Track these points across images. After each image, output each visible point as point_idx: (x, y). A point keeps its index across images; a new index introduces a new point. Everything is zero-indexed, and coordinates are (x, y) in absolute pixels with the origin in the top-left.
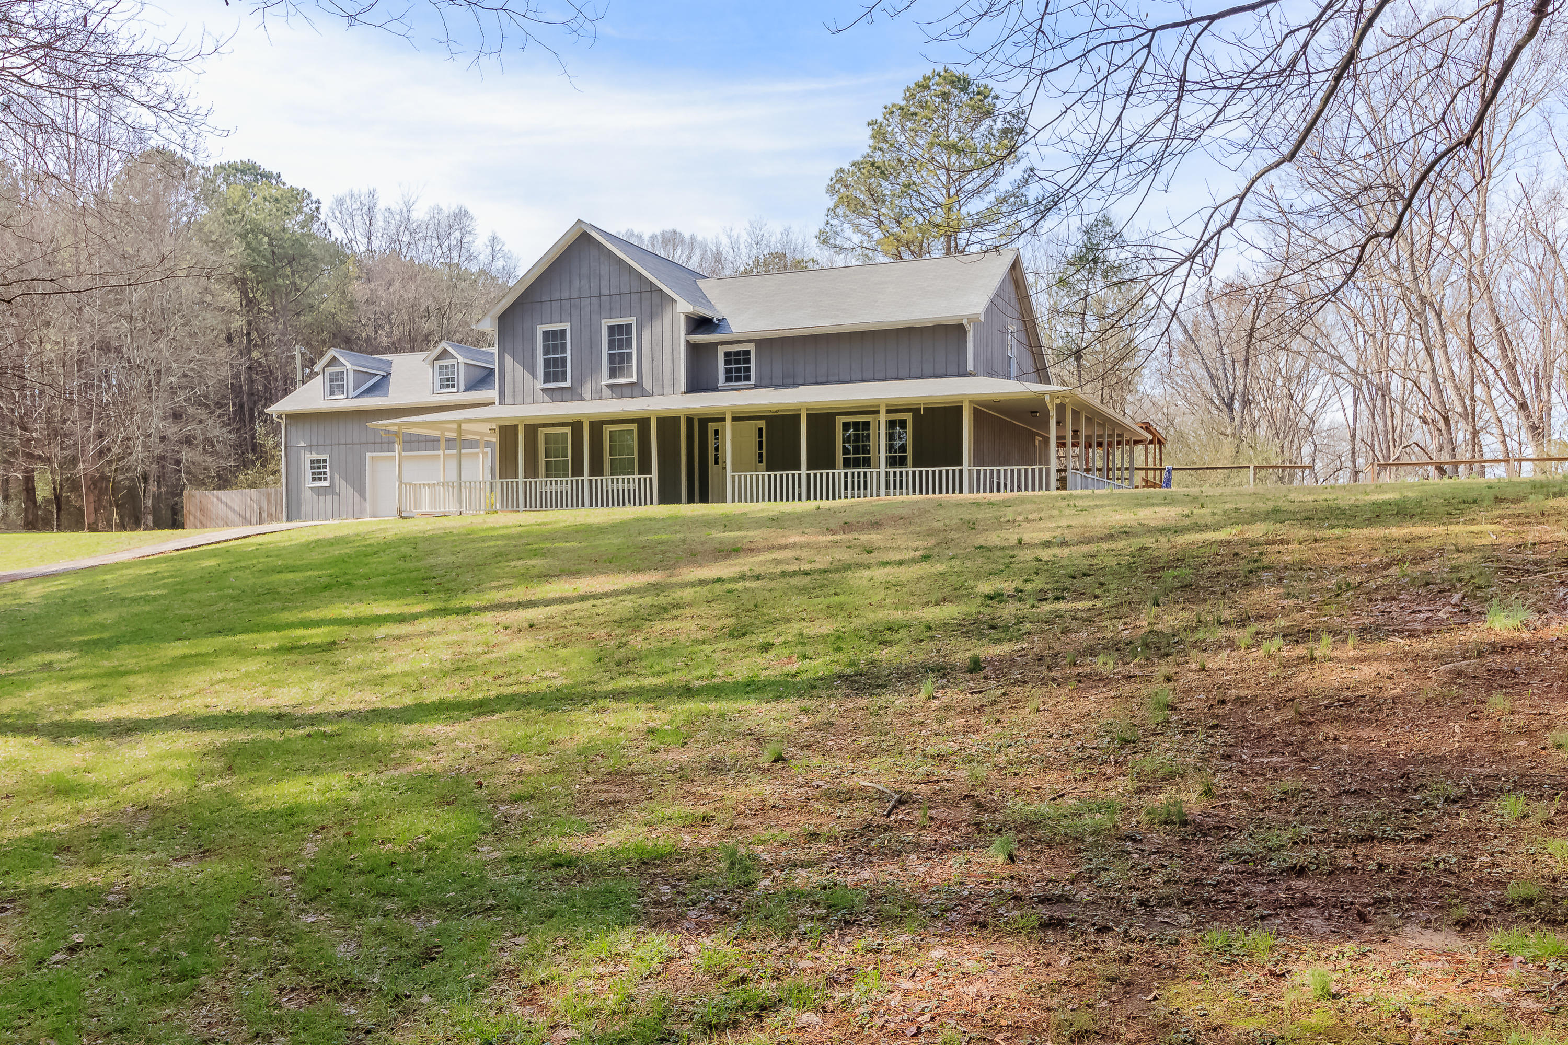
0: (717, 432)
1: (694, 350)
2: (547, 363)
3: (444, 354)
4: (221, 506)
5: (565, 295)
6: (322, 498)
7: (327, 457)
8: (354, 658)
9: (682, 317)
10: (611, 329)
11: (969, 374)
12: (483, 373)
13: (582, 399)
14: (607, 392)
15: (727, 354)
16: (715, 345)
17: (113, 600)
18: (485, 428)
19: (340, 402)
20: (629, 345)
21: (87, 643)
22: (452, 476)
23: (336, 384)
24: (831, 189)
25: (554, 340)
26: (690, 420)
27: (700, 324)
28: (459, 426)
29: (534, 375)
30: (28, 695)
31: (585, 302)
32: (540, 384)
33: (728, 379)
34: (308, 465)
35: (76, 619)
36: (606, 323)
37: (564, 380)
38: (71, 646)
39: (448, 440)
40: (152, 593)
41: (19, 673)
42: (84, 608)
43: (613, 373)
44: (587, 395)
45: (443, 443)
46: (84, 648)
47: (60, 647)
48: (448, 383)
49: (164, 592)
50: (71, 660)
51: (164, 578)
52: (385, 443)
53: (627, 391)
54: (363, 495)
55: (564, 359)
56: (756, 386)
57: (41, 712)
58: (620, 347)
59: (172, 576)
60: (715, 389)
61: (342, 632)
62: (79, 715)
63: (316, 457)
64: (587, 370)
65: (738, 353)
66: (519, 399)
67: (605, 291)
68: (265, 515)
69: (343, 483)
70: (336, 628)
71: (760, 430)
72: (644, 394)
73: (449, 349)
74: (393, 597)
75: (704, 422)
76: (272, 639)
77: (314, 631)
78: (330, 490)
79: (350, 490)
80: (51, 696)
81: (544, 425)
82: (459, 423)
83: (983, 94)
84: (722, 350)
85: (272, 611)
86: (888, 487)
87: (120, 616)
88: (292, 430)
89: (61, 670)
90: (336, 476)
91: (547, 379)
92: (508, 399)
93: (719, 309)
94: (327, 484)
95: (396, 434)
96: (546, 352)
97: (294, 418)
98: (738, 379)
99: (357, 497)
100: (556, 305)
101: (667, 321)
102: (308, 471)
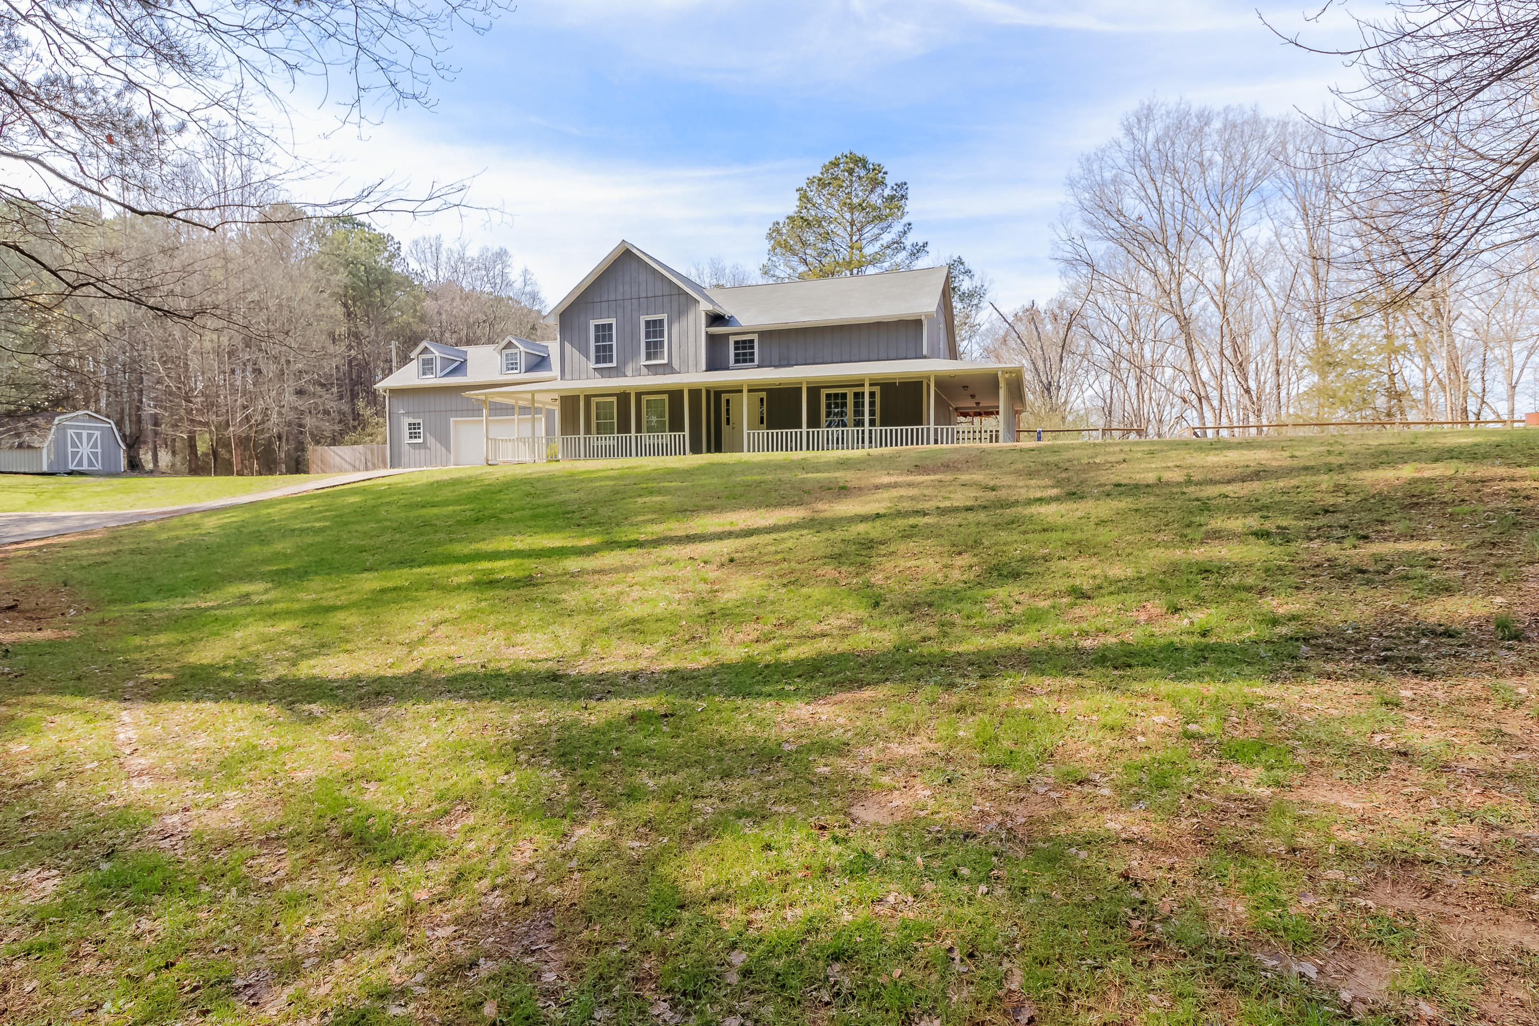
0: (728, 401)
1: (712, 340)
2: (598, 348)
3: (509, 345)
4: (337, 458)
5: (612, 297)
6: (417, 451)
7: (420, 421)
8: (572, 598)
9: (703, 314)
10: (648, 323)
11: (925, 357)
12: (536, 360)
13: (626, 376)
14: (644, 370)
15: (736, 343)
16: (726, 336)
17: (286, 532)
18: (547, 398)
19: (431, 380)
20: (662, 336)
21: (276, 573)
22: (527, 433)
23: (427, 366)
24: (770, 236)
25: (603, 331)
26: (708, 392)
27: (716, 319)
28: (533, 396)
29: (588, 358)
30: (238, 635)
31: (627, 303)
32: (592, 365)
33: (737, 361)
34: (407, 427)
35: (257, 548)
36: (643, 319)
37: (611, 361)
38: (263, 577)
39: (520, 408)
40: (317, 525)
41: (219, 607)
42: (261, 538)
43: (649, 357)
44: (629, 373)
45: (517, 410)
46: (276, 578)
47: (251, 578)
48: (512, 366)
49: (328, 524)
50: (266, 591)
51: (321, 512)
52: (474, 410)
53: (661, 370)
54: (448, 449)
55: (611, 346)
56: (759, 366)
57: (258, 661)
58: (655, 337)
59: (327, 510)
60: (728, 369)
61: (531, 565)
62: (307, 669)
63: (412, 421)
64: (629, 354)
65: (744, 342)
66: (576, 376)
67: (643, 294)
68: (369, 464)
69: (433, 440)
70: (520, 561)
71: (762, 400)
72: (673, 371)
73: (514, 341)
74: (548, 530)
75: (718, 394)
76: (461, 574)
77: (499, 564)
78: (424, 445)
79: (439, 445)
80: (264, 639)
81: (595, 396)
82: (533, 393)
83: (877, 169)
84: (732, 340)
85: (440, 544)
86: (871, 442)
87: (298, 547)
88: (394, 401)
89: (261, 603)
90: (428, 435)
91: (597, 362)
92: (568, 376)
93: (726, 310)
94: (421, 441)
95: (484, 401)
96: (597, 340)
97: (396, 392)
98: (745, 361)
99: (444, 450)
100: (605, 305)
101: (691, 316)
102: (406, 432)
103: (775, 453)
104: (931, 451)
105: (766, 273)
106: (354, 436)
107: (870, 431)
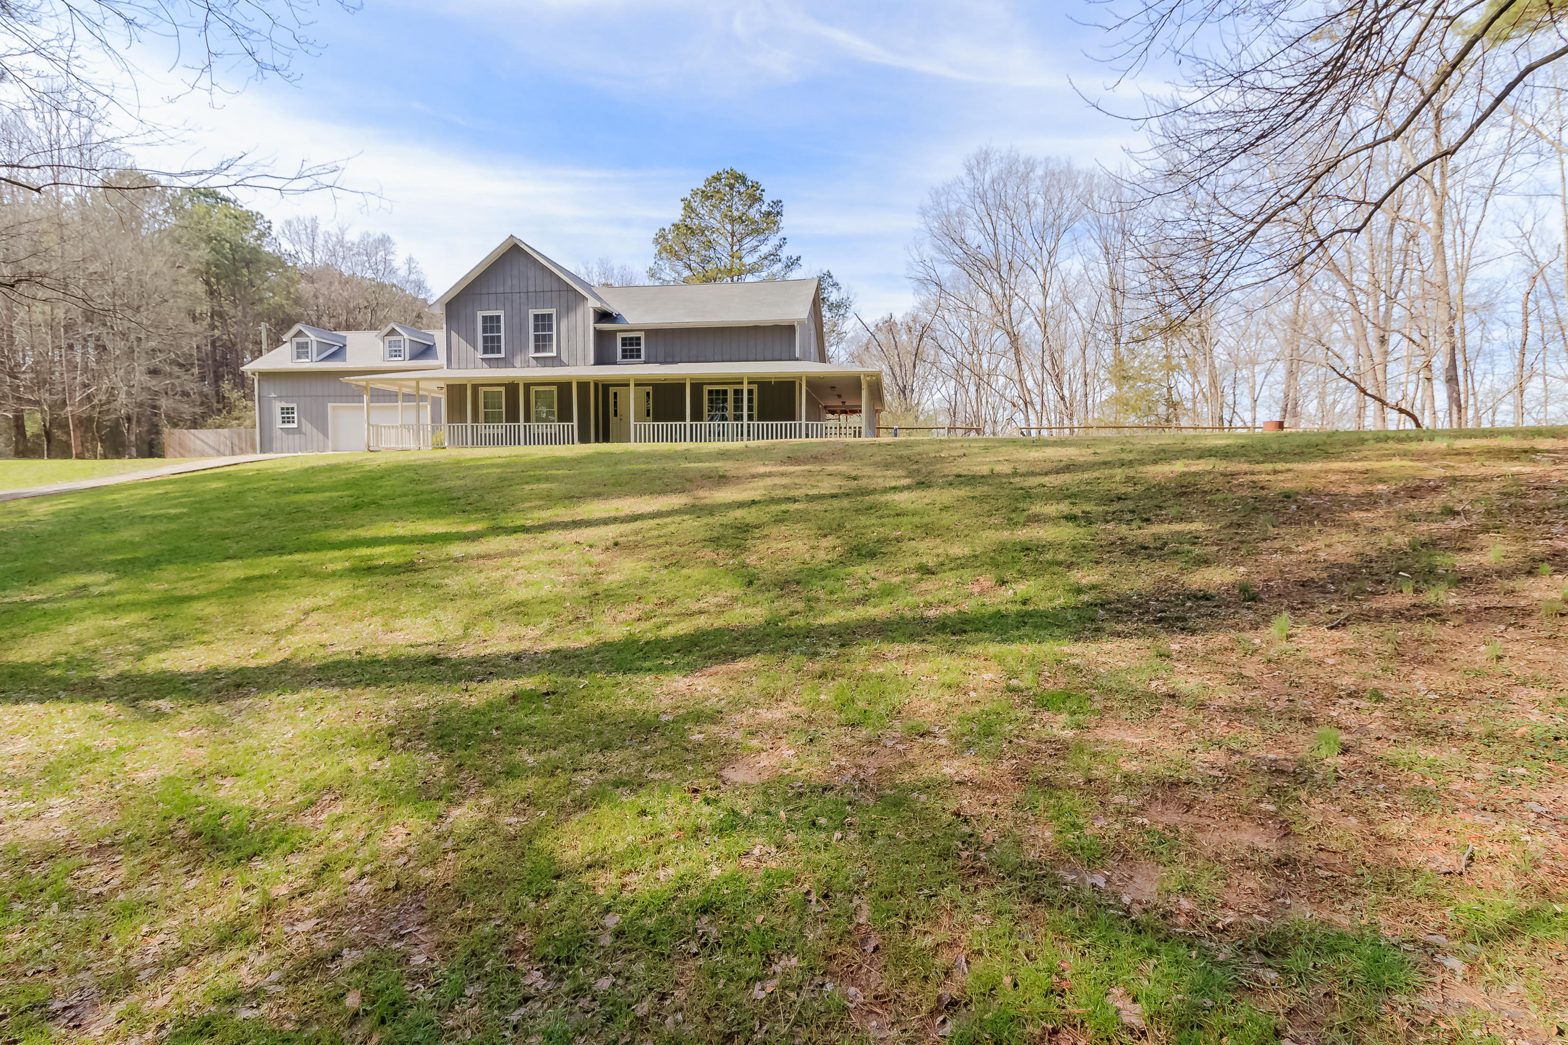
0: (615, 394)
1: (600, 335)
2: (485, 339)
3: (393, 332)
4: (198, 442)
5: (500, 290)
6: (291, 436)
7: (294, 405)
8: (455, 583)
9: (591, 311)
10: (536, 317)
11: (797, 360)
12: (421, 348)
13: (514, 367)
14: (533, 362)
15: (623, 339)
16: (614, 333)
17: (132, 519)
18: (433, 386)
19: (305, 364)
20: (550, 329)
21: (122, 562)
22: (413, 420)
23: (302, 350)
24: (656, 241)
25: (491, 323)
26: (596, 385)
27: (604, 316)
28: (418, 383)
29: (475, 348)
30: (71, 629)
31: (516, 296)
32: (480, 355)
33: (624, 357)
34: (279, 411)
35: (98, 537)
36: (532, 313)
37: (499, 352)
38: (105, 567)
39: (404, 395)
40: (173, 511)
41: (49, 600)
42: (103, 524)
43: (537, 349)
44: (518, 364)
45: (400, 397)
46: (121, 568)
47: (90, 568)
48: (396, 353)
49: (185, 510)
50: (108, 582)
51: (177, 498)
52: (355, 396)
53: (549, 362)
54: (325, 434)
55: (499, 337)
56: (645, 362)
57: (96, 657)
58: (543, 330)
59: (185, 496)
60: (615, 363)
61: (412, 551)
62: (153, 664)
63: (285, 405)
64: (518, 346)
65: (631, 339)
66: (463, 365)
67: (532, 289)
68: (236, 449)
69: (310, 425)
70: (401, 547)
71: (648, 394)
72: (562, 364)
73: (397, 328)
74: (432, 516)
75: (606, 387)
76: (336, 561)
77: (378, 550)
78: (298, 430)
79: (315, 431)
80: (104, 633)
81: (483, 385)
82: (418, 381)
83: (756, 186)
84: (619, 336)
85: (314, 530)
86: (749, 435)
87: (148, 534)
88: (265, 385)
89: (101, 595)
90: (303, 420)
91: (485, 352)
92: (454, 365)
93: (614, 307)
94: (295, 425)
95: (365, 388)
96: (485, 331)
97: (266, 376)
98: (632, 357)
99: (321, 436)
100: (492, 297)
101: (580, 313)
102: (278, 416)
103: (661, 444)
104: (802, 444)
105: (652, 276)
106: (218, 419)
107: (749, 425)
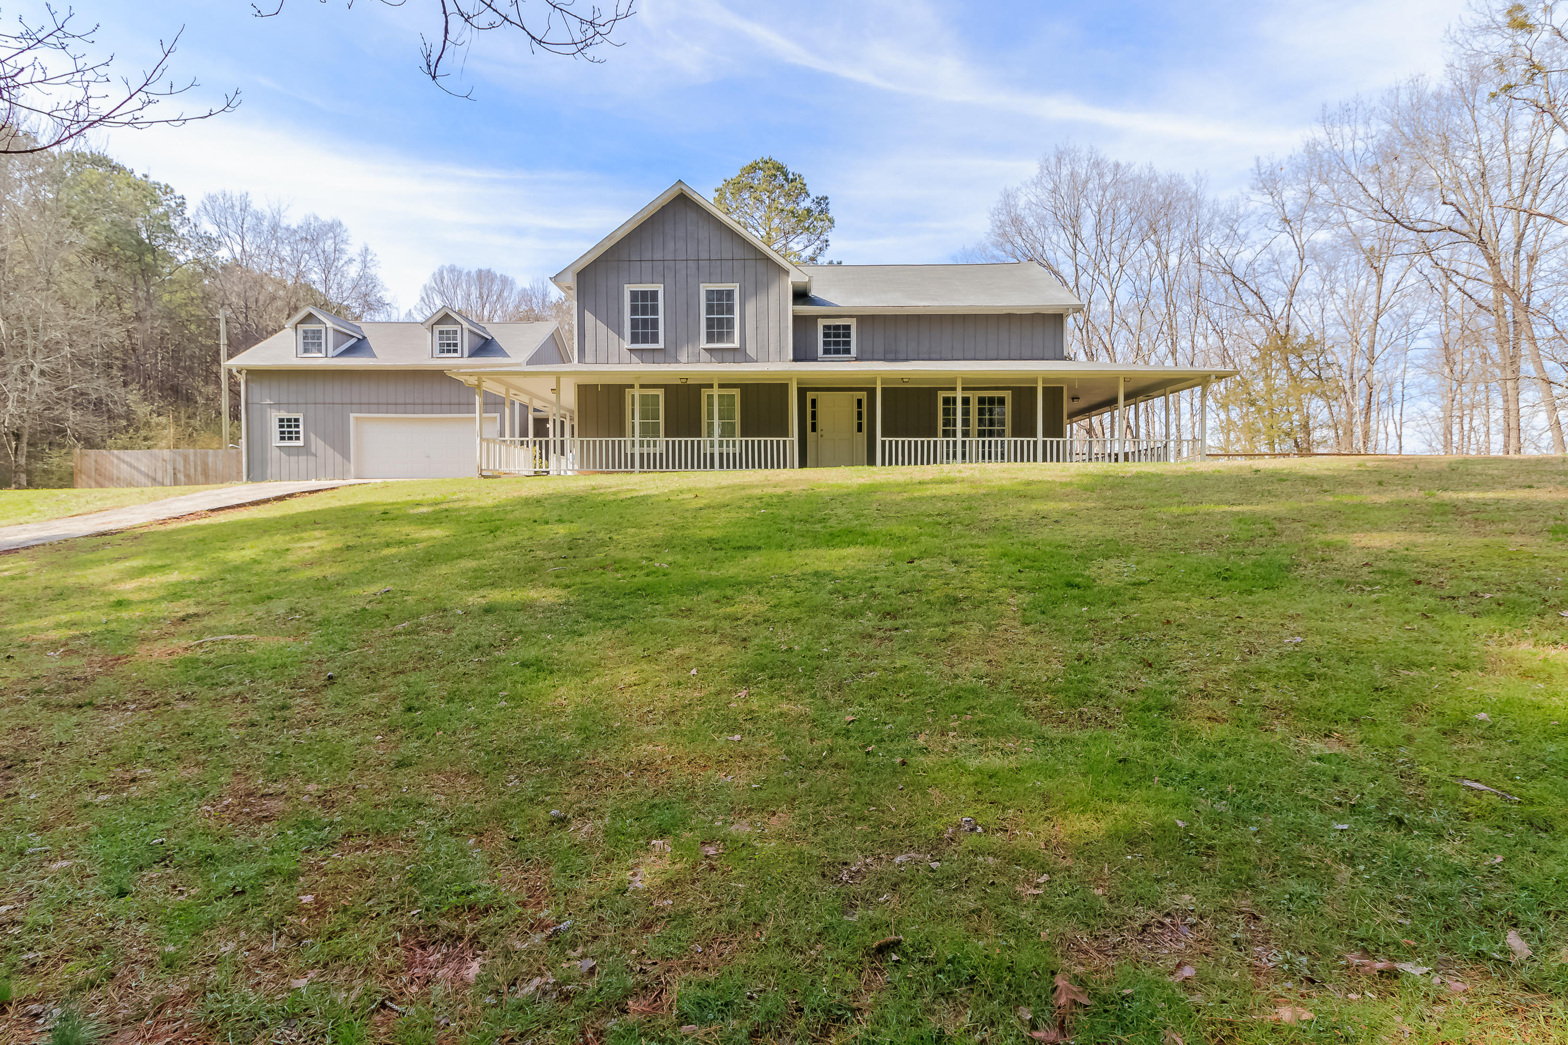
0: (814, 402)
1: (799, 320)
2: (634, 324)
3: (446, 320)
4: (124, 467)
6: (293, 459)
7: (299, 416)
9: (790, 288)
10: (710, 293)
11: (1066, 359)
12: (479, 343)
13: (676, 361)
14: (705, 356)
15: (826, 327)
16: (815, 318)
19: (317, 360)
20: (730, 310)
23: (311, 342)
25: (644, 300)
27: (801, 296)
29: (620, 334)
31: (681, 265)
32: (627, 344)
33: (826, 352)
34: (276, 424)
36: (704, 288)
37: (655, 340)
43: (710, 338)
44: (683, 357)
48: (449, 348)
52: (388, 404)
53: (729, 356)
54: (345, 454)
55: (655, 321)
56: (857, 359)
58: (721, 312)
60: (816, 360)
63: (285, 415)
64: (683, 334)
65: (837, 327)
66: (601, 356)
67: (704, 255)
68: (181, 477)
69: (321, 443)
71: (861, 401)
72: (747, 359)
73: (452, 314)
75: (803, 391)
78: (305, 450)
79: (330, 451)
81: (632, 386)
82: (558, 375)
83: (798, 179)
84: (821, 323)
88: (256, 388)
90: (312, 436)
91: (634, 339)
92: (589, 356)
94: (300, 443)
95: (477, 386)
96: (634, 312)
97: (255, 375)
98: (837, 352)
99: (339, 458)
100: (647, 266)
101: (774, 292)
102: (275, 430)
